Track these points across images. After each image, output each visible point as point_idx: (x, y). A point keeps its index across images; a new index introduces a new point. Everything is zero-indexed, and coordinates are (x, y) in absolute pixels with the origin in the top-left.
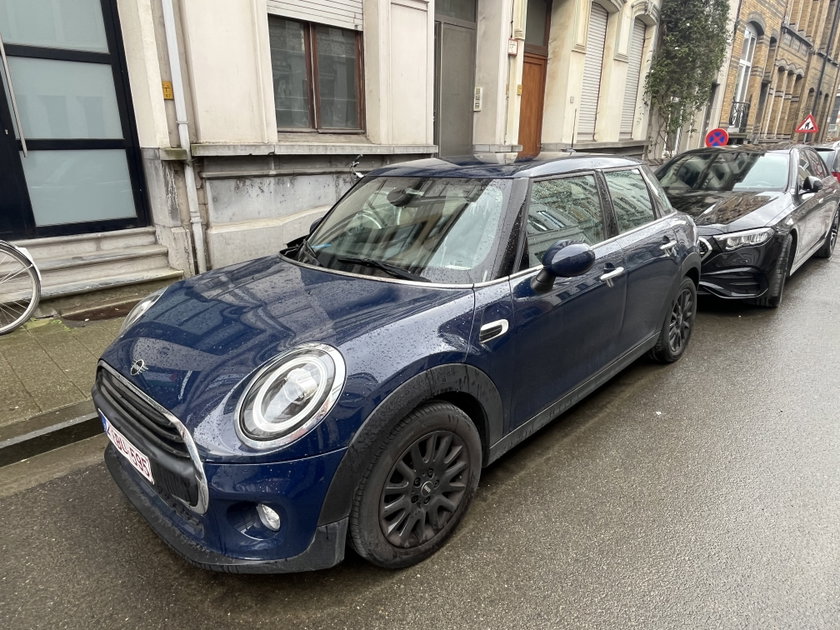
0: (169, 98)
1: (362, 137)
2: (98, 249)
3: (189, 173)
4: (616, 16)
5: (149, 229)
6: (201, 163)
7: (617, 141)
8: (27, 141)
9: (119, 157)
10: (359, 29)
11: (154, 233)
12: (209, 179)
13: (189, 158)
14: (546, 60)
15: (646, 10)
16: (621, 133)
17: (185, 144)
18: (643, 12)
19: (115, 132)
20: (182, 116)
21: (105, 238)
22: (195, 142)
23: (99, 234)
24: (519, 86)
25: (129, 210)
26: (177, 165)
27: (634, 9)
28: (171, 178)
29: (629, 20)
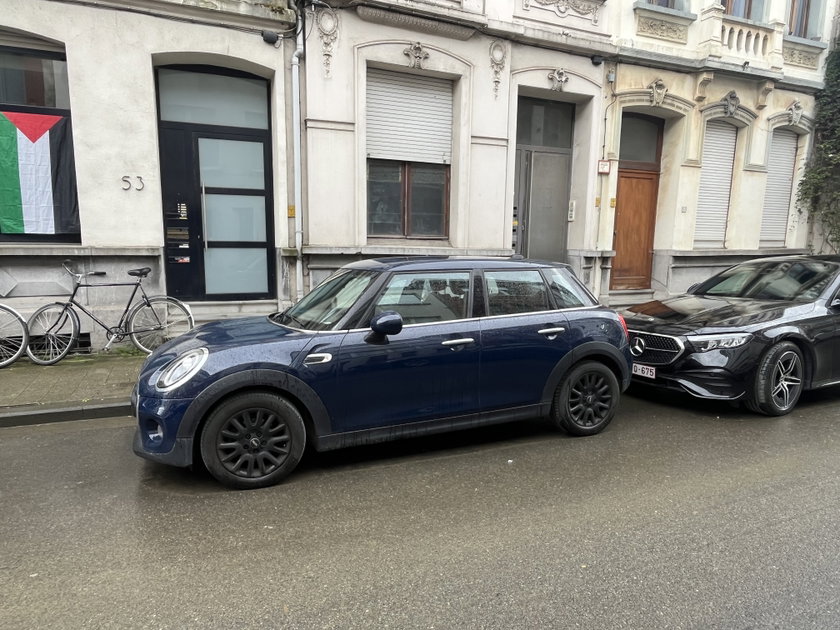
0: (291, 217)
1: (446, 243)
2: (240, 311)
3: (299, 264)
4: (746, 130)
5: (274, 301)
6: (307, 258)
7: (757, 248)
8: (209, 242)
9: (262, 253)
10: (448, 163)
11: (277, 304)
12: (312, 269)
13: (300, 255)
14: (658, 175)
15: (790, 121)
16: (761, 241)
17: (299, 246)
18: (787, 123)
19: (263, 238)
20: (298, 227)
21: (245, 304)
22: (304, 245)
23: (241, 302)
24: (612, 200)
25: (264, 288)
26: (291, 259)
27: (771, 122)
28: (286, 268)
29: (765, 133)
